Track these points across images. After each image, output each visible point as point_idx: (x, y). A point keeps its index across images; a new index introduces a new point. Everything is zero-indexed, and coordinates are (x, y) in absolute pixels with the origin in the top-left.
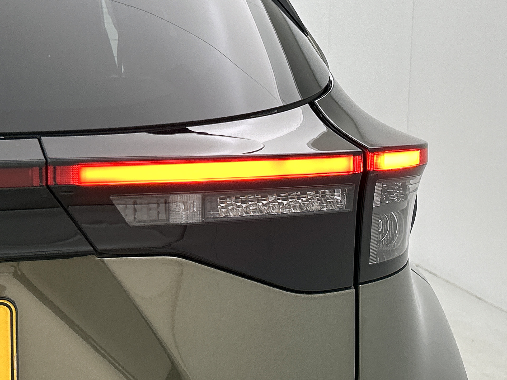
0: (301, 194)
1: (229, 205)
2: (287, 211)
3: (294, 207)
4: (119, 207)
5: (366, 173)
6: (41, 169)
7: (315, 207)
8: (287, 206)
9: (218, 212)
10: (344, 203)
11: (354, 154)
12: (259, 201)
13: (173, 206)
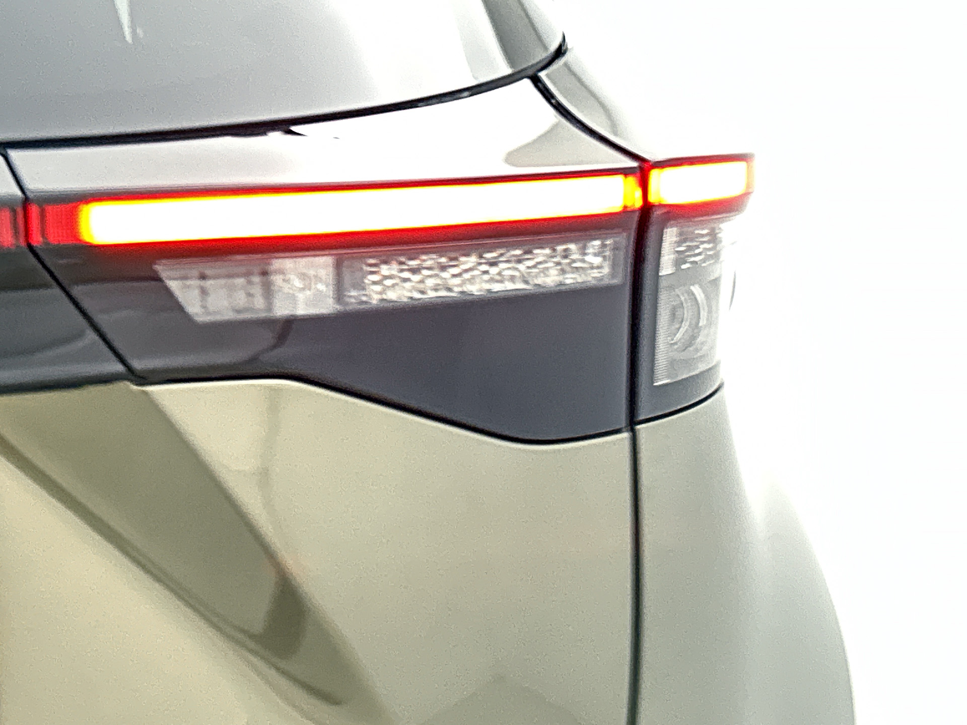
0: (526, 253)
1: (386, 277)
2: (497, 287)
3: (512, 279)
4: (173, 285)
5: (647, 208)
6: (14, 211)
7: (550, 279)
8: (498, 278)
9: (364, 293)
10: (606, 270)
11: (625, 172)
12: (443, 268)
13: (277, 279)
